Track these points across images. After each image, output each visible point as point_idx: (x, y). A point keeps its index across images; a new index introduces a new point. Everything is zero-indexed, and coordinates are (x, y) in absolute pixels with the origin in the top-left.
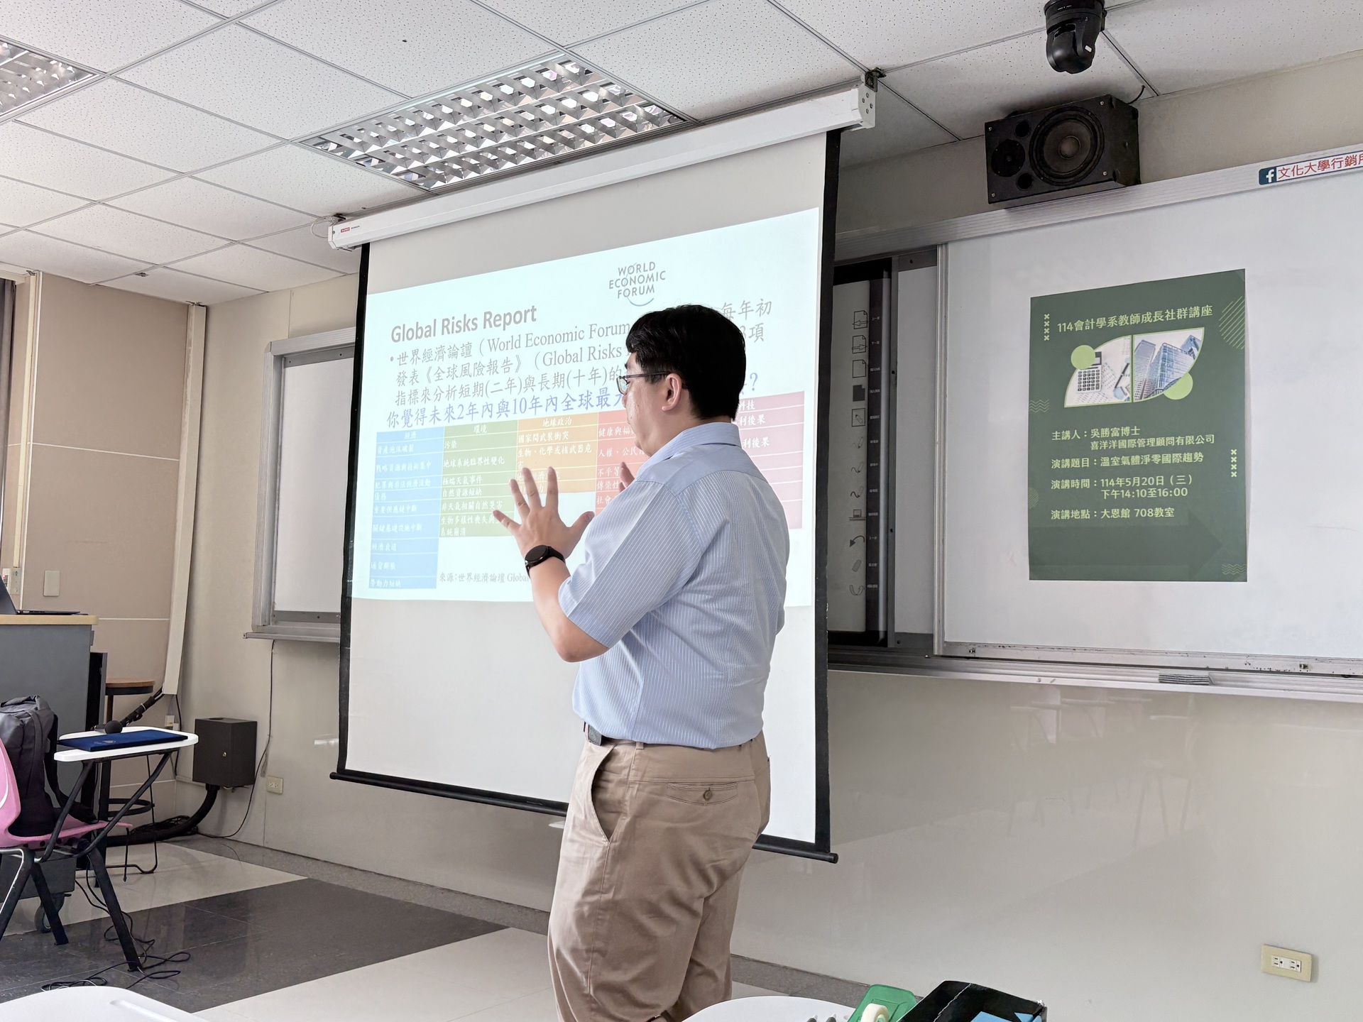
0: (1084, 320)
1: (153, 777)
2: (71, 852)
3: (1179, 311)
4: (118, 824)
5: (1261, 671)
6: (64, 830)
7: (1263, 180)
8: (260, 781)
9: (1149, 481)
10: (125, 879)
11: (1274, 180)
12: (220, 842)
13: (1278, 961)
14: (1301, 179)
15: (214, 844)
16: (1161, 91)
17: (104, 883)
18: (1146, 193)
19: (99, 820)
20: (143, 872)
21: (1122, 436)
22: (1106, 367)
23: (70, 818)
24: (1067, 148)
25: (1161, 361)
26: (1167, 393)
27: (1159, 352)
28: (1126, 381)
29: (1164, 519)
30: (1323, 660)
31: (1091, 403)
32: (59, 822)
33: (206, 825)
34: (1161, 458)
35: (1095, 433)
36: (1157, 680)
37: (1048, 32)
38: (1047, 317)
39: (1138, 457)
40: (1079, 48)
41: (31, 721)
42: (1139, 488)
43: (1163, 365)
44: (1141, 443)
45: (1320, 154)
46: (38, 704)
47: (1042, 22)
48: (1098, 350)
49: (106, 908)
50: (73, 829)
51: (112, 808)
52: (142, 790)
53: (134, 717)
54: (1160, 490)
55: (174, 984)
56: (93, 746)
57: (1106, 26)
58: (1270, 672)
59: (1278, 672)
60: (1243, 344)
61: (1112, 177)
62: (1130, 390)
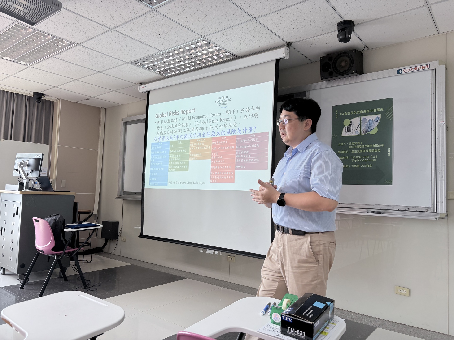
0: (347, 112)
1: (90, 236)
2: (68, 256)
3: (374, 110)
4: (81, 249)
5: (396, 210)
6: (67, 250)
7: (398, 73)
8: (119, 238)
9: (365, 157)
10: (83, 264)
11: (401, 73)
12: (109, 254)
13: (400, 291)
14: (409, 73)
15: (107, 254)
16: (370, 48)
17: (77, 265)
18: (366, 77)
19: (76, 247)
20: (88, 262)
21: (358, 145)
22: (353, 125)
23: (68, 247)
24: (343, 64)
25: (369, 124)
26: (370, 132)
27: (368, 121)
28: (359, 129)
29: (369, 167)
30: (414, 207)
31: (349, 135)
32: (65, 248)
33: (105, 250)
34: (368, 151)
35: (350, 144)
36: (367, 212)
37: (338, 31)
38: (337, 111)
39: (362, 150)
40: (347, 36)
41: (58, 221)
42: (362, 159)
43: (369, 125)
44: (363, 146)
45: (414, 65)
46: (59, 216)
47: (336, 28)
48: (351, 121)
49: (78, 271)
50: (69, 250)
51: (80, 244)
52: (87, 240)
53: (85, 220)
54: (368, 159)
55: (96, 292)
56: (74, 227)
57: (355, 29)
58: (399, 210)
59: (401, 210)
60: (392, 119)
61: (355, 72)
62: (360, 132)
